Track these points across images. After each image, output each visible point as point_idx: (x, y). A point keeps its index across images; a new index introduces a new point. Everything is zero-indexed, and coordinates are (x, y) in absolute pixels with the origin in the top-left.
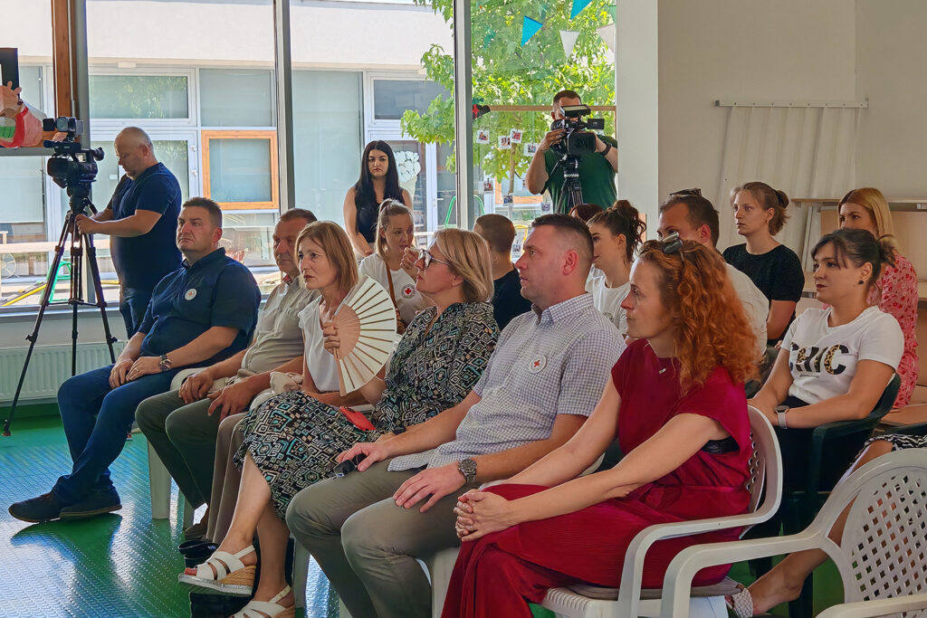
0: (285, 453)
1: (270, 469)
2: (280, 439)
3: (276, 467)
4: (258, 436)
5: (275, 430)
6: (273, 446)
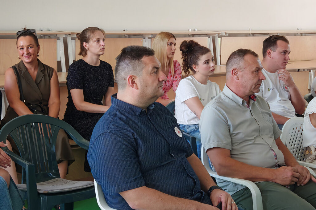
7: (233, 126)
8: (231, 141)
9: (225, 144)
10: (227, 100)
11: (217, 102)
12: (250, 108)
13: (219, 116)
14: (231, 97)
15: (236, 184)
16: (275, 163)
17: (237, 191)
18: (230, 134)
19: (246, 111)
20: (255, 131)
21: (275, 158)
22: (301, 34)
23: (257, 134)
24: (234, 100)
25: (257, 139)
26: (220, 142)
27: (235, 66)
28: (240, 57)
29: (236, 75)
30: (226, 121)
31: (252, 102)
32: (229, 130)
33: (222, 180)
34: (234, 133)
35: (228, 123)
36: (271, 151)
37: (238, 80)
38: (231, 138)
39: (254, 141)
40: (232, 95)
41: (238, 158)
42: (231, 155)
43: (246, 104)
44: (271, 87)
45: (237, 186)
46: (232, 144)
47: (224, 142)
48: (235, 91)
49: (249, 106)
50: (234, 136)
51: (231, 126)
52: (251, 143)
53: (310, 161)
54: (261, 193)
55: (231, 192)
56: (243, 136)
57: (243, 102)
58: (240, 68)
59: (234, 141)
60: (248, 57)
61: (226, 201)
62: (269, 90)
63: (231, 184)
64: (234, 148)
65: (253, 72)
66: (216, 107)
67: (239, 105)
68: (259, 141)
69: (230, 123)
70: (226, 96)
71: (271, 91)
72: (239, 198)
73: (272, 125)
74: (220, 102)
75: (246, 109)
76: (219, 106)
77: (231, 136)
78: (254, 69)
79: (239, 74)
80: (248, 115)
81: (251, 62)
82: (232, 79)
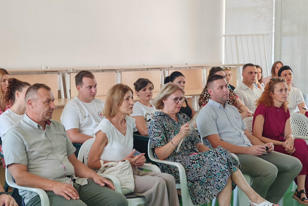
0: (209, 153)
1: (216, 152)
2: (206, 157)
3: (215, 152)
4: (210, 165)
5: (204, 161)
6: (209, 157)
7: (28, 145)
8: (27, 157)
9: (20, 160)
10: (26, 125)
11: (16, 127)
12: (45, 131)
13: (16, 138)
14: (28, 122)
15: (31, 192)
16: (64, 174)
17: (32, 198)
18: (26, 153)
19: (42, 133)
20: (48, 149)
21: (65, 169)
22: (148, 69)
23: (49, 151)
24: (31, 124)
25: (50, 156)
26: (16, 159)
27: (30, 98)
28: (35, 90)
29: (31, 105)
30: (22, 142)
31: (47, 125)
32: (26, 149)
33: (22, 190)
34: (30, 150)
35: (24, 143)
36: (61, 164)
37: (33, 108)
38: (27, 155)
39: (47, 157)
40: (30, 121)
41: (34, 171)
42: (27, 169)
43: (42, 128)
44: (87, 115)
45: (32, 194)
46: (28, 160)
47: (21, 159)
48: (32, 118)
49: (45, 129)
50: (30, 153)
51: (27, 145)
52: (44, 158)
53: (100, 172)
54: (49, 197)
55: (28, 198)
56: (37, 153)
57: (38, 126)
58: (34, 99)
59: (30, 158)
60: (41, 91)
61: (8, 202)
62: (85, 117)
63: (28, 192)
64: (30, 163)
65: (44, 103)
66: (14, 131)
67: (36, 129)
68: (51, 157)
69: (25, 143)
70: (25, 122)
71: (87, 118)
72: (34, 203)
73: (66, 144)
74: (19, 127)
75: (42, 132)
76: (16, 130)
77: (27, 154)
78: (45, 100)
79: (33, 104)
80: (43, 136)
81: (42, 95)
82: (29, 108)
